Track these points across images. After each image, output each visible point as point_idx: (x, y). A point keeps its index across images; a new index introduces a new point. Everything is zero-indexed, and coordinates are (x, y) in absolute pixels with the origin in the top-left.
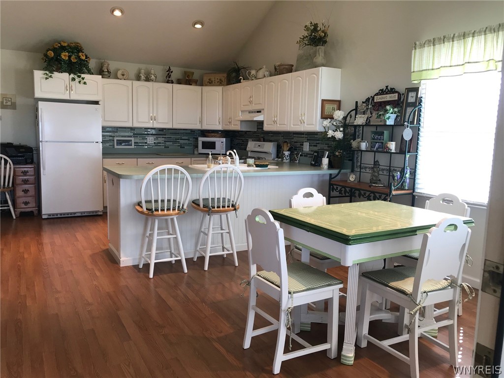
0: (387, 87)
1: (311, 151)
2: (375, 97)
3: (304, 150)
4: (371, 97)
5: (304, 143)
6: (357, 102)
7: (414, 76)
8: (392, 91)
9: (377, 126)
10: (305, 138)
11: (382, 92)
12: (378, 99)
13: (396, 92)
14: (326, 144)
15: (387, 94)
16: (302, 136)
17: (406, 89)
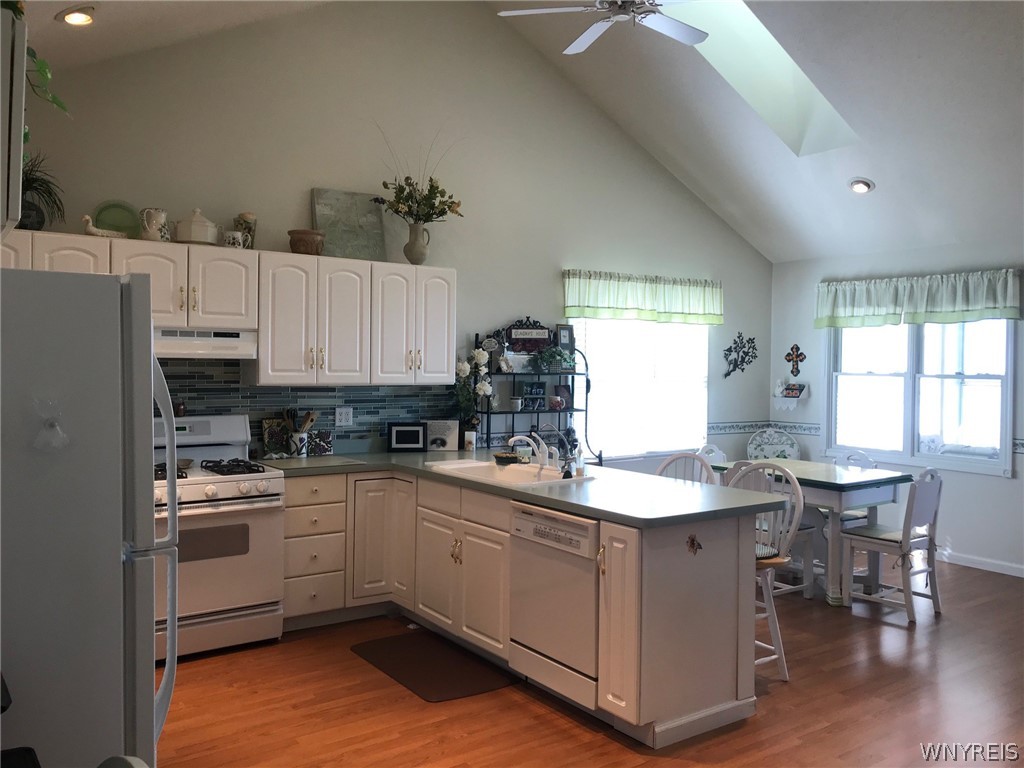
0: (528, 318)
1: (360, 424)
2: (513, 331)
3: (337, 424)
4: (503, 330)
5: (338, 410)
6: (477, 335)
7: (569, 312)
8: (536, 325)
9: (514, 375)
10: (339, 397)
11: (520, 325)
12: (516, 334)
13: (542, 328)
14: (402, 408)
15: (528, 328)
16: (330, 394)
17: (557, 325)
